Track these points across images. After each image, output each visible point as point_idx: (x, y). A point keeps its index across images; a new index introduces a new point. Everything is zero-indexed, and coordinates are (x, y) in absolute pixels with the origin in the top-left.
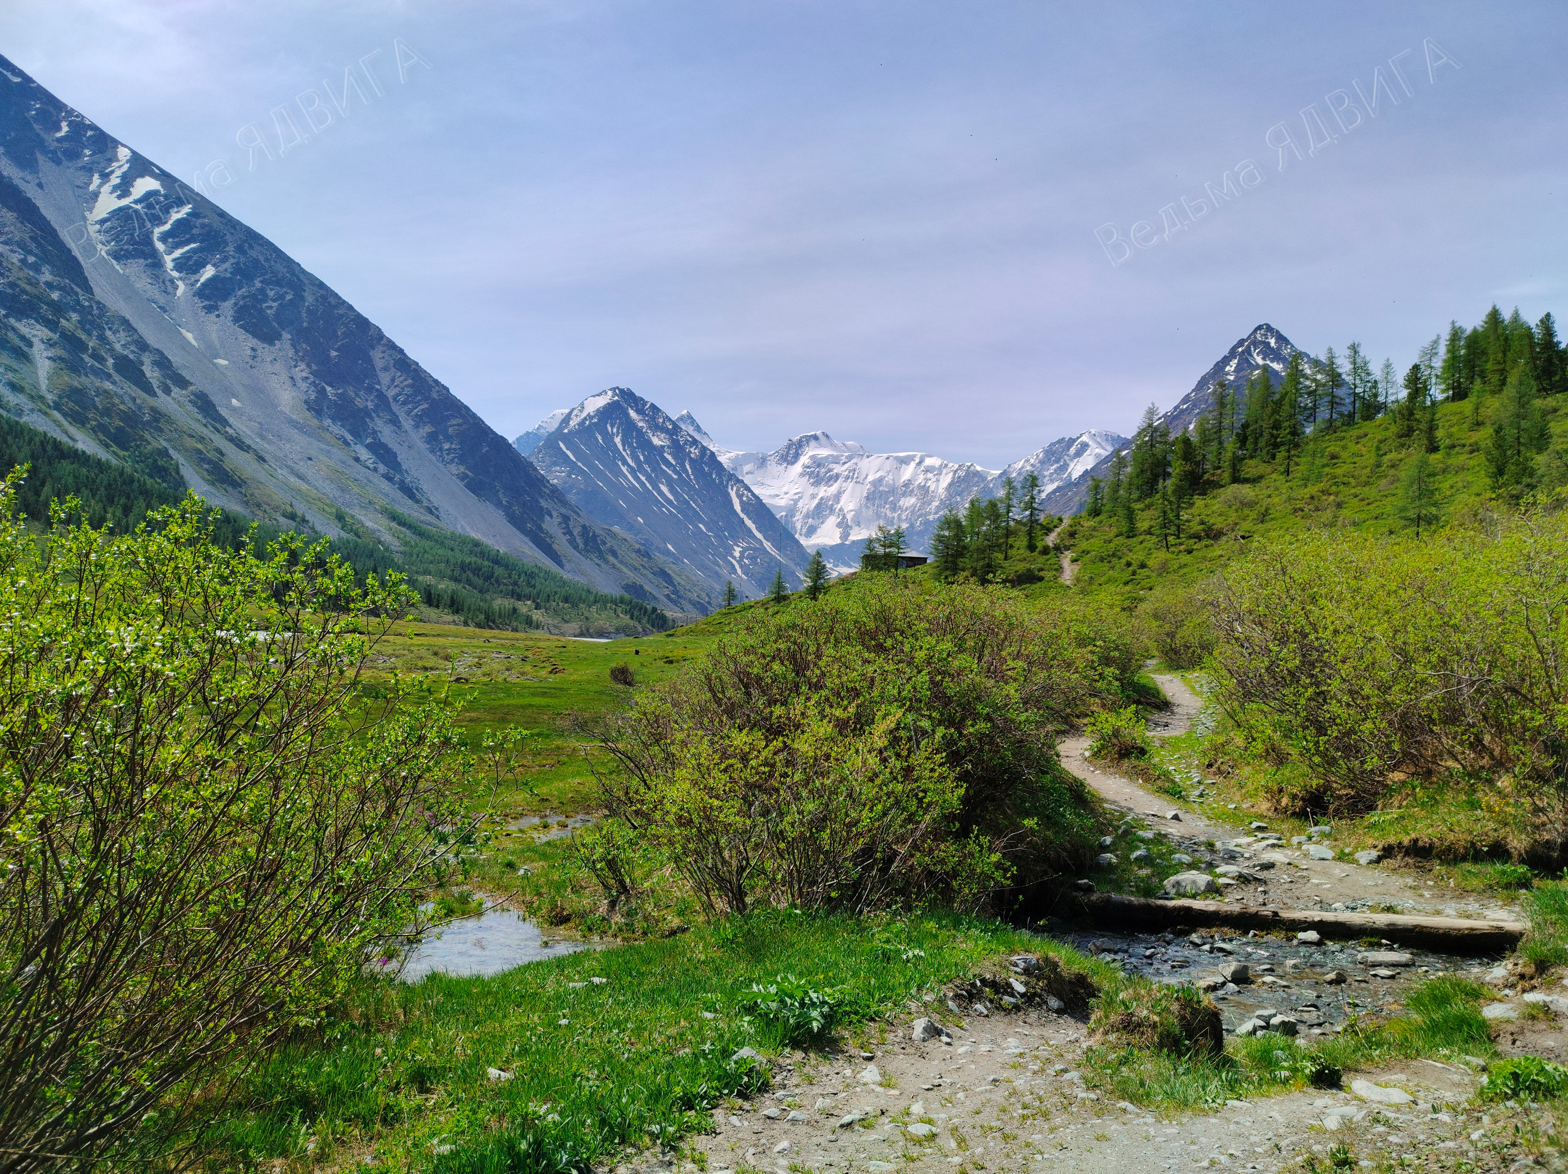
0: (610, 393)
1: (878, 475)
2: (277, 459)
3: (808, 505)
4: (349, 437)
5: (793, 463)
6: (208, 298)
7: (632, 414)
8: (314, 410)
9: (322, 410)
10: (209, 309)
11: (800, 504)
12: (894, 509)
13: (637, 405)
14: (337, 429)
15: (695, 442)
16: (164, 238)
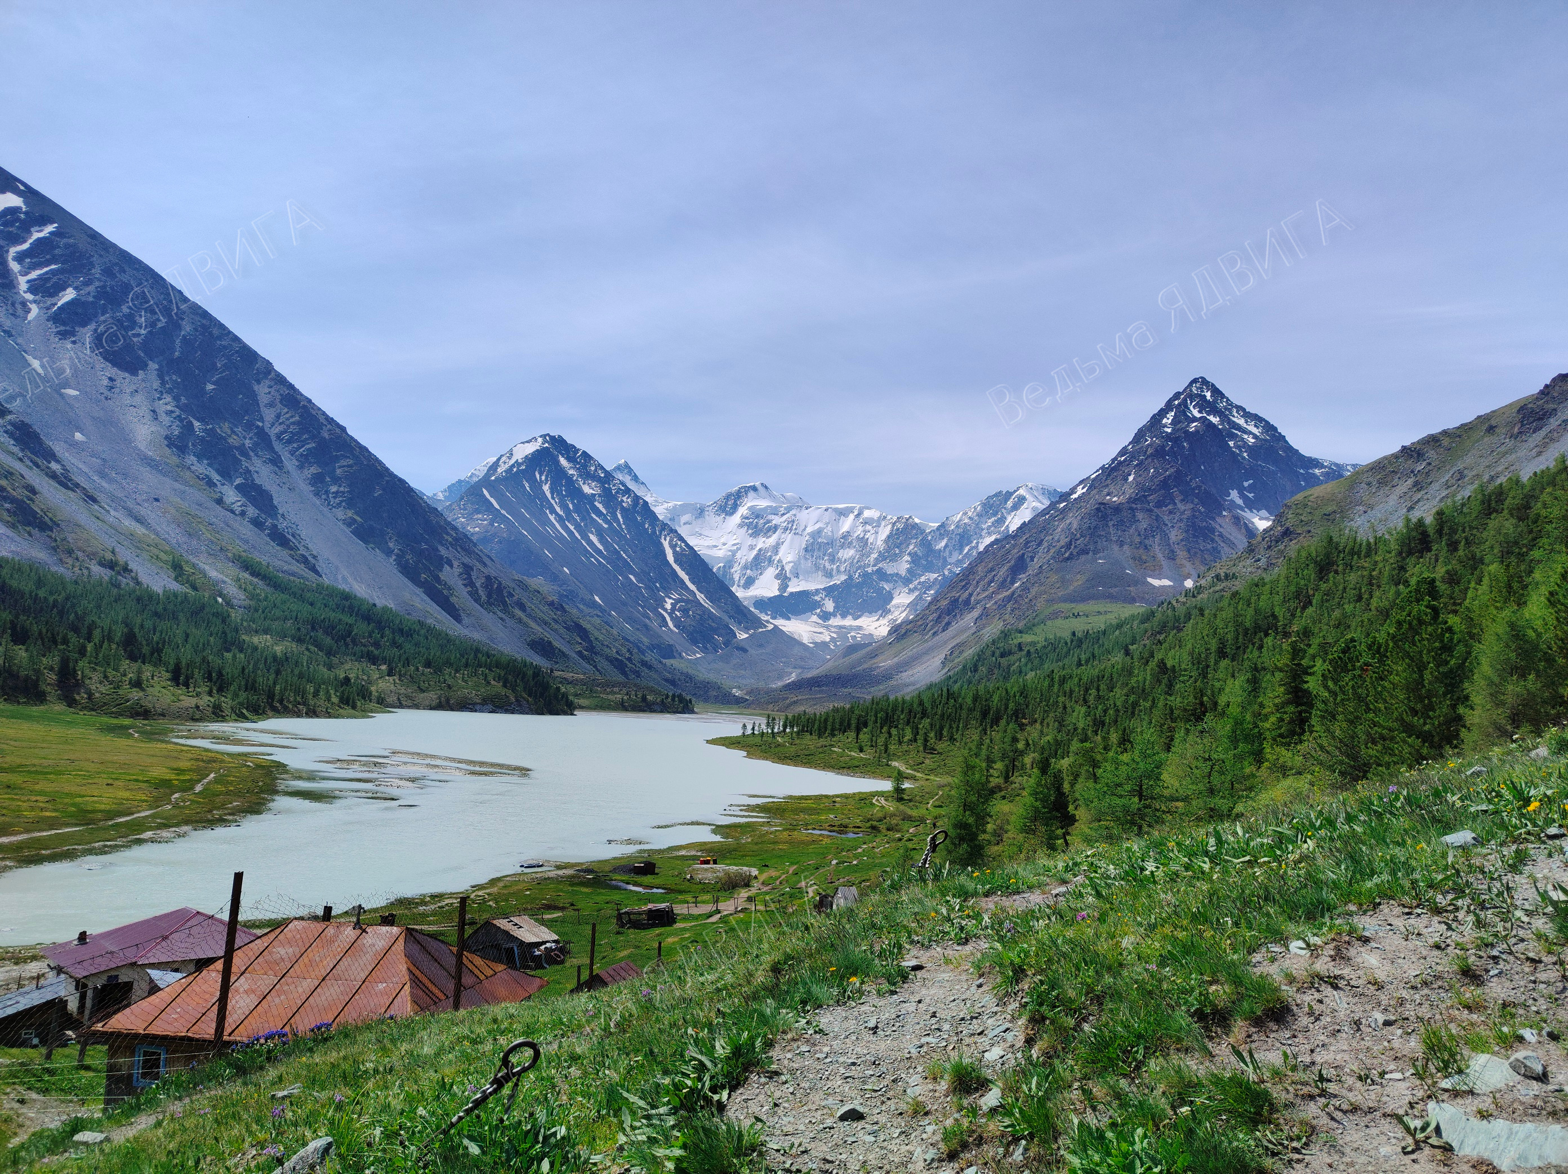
0: (540, 440)
1: (817, 526)
2: (113, 498)
3: (746, 556)
4: (216, 477)
5: (731, 514)
6: (64, 324)
7: (563, 461)
8: (176, 446)
9: (187, 446)
10: (63, 335)
11: (738, 555)
12: (832, 561)
13: (568, 453)
14: (202, 468)
15: (628, 491)
16: (20, 258)
